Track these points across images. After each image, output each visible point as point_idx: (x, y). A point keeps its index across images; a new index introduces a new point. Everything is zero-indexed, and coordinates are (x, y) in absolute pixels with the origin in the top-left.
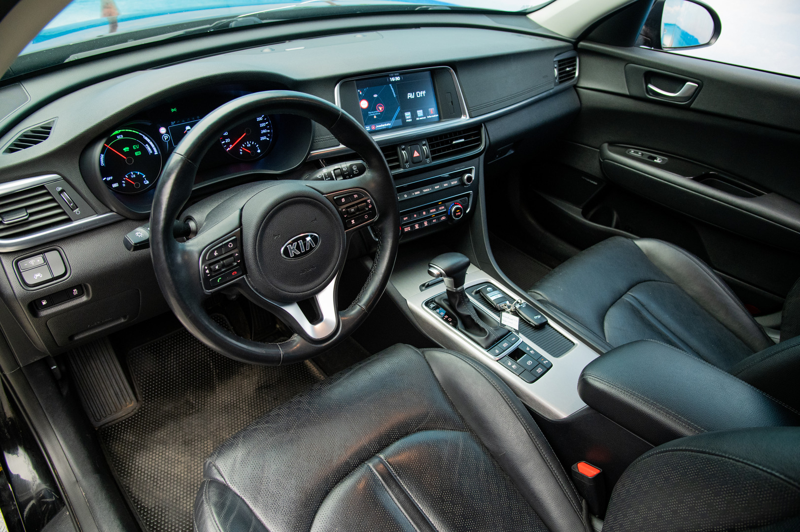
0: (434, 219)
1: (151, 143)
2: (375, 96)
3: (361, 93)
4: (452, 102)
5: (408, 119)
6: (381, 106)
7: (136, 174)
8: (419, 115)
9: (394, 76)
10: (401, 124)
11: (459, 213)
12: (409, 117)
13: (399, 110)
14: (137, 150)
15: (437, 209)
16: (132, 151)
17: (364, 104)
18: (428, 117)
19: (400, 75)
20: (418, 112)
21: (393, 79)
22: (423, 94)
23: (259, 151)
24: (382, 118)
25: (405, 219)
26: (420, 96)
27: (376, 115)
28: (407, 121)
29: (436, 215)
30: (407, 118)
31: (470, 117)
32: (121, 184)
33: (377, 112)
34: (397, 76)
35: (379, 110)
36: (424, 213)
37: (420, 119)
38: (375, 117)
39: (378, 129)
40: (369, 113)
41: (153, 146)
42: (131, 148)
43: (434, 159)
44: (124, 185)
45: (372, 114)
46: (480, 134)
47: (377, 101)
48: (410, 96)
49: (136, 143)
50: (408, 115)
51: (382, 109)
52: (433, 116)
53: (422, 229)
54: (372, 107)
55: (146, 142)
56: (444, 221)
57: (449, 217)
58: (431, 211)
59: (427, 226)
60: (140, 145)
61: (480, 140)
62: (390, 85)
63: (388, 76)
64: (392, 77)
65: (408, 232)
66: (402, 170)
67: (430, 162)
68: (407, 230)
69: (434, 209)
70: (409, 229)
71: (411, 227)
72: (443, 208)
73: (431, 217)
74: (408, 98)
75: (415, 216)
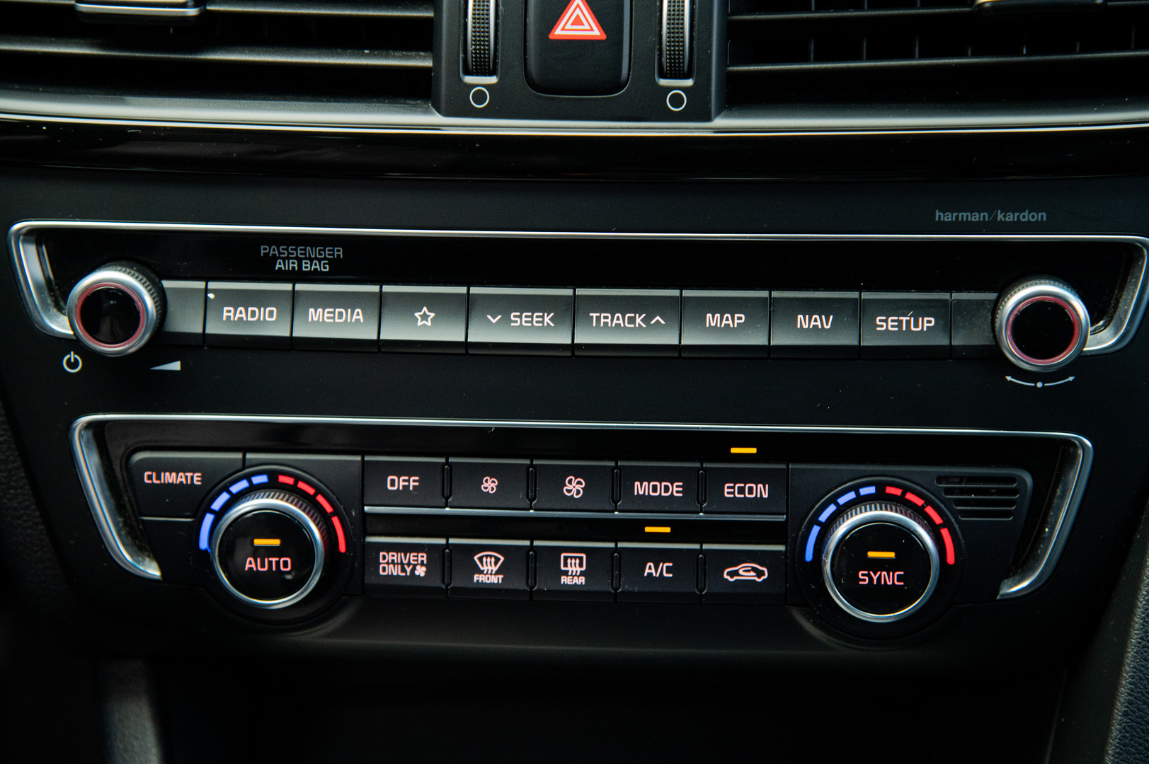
0: (658, 557)
11: (890, 579)
15: (702, 488)
25: (397, 483)
29: (681, 531)
43: (738, 94)
53: (530, 607)
56: (746, 595)
57: (800, 581)
58: (641, 488)
65: (404, 590)
66: (437, 119)
67: (699, 112)
68: (396, 571)
69: (671, 476)
70: (421, 571)
71: (439, 558)
72: (762, 491)
73: (634, 530)
75: (490, 485)
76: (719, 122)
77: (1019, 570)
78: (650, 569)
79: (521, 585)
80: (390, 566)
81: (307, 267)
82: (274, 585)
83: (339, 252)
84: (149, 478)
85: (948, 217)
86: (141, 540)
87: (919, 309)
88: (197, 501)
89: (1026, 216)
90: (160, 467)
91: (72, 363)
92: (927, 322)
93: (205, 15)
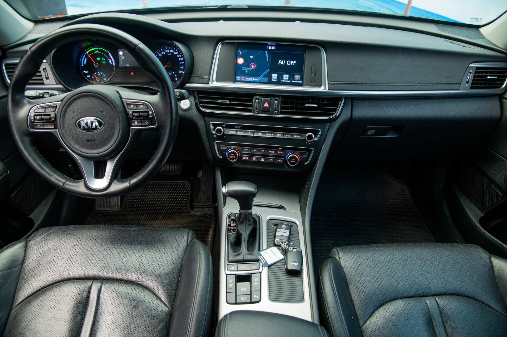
0: (271, 159)
1: (113, 59)
2: (251, 57)
3: (240, 53)
4: (315, 73)
5: (274, 79)
6: (253, 65)
7: (101, 74)
8: (284, 78)
9: (271, 46)
10: (267, 81)
11: (294, 162)
12: (275, 78)
13: (268, 70)
14: (104, 61)
15: (276, 152)
16: (101, 60)
17: (241, 61)
18: (292, 81)
19: (276, 46)
20: (284, 75)
21: (270, 48)
22: (293, 63)
23: (176, 79)
24: (250, 74)
25: (246, 150)
26: (290, 64)
27: (247, 71)
28: (273, 80)
29: (274, 156)
30: (274, 78)
31: (328, 89)
32: (91, 77)
33: (249, 68)
34: (274, 46)
35: (252, 67)
36: (263, 151)
37: (285, 81)
38: (247, 72)
39: (246, 81)
40: (243, 68)
41: (113, 60)
42: (101, 59)
43: (282, 113)
44: (93, 78)
45: (245, 69)
46: (337, 105)
47: (252, 61)
48: (281, 63)
49: (104, 57)
50: (275, 76)
51: (254, 67)
52: (297, 82)
53: (258, 163)
54: (246, 64)
55: (110, 58)
56: (280, 163)
57: (285, 162)
58: (270, 152)
59: (262, 162)
60: (106, 58)
61: (335, 110)
62: (266, 52)
63: (267, 45)
64: (269, 46)
66: (252, 114)
67: (278, 114)
68: (245, 159)
69: (273, 151)
70: (247, 159)
71: (250, 158)
72: (282, 152)
73: (269, 156)
74: (279, 64)
75: (255, 150)
76: (280, 115)
77: (306, 161)
78: (270, 160)
79: (257, 161)
80: (244, 158)
81: (238, 128)
82: (233, 159)
83: (241, 126)
84: (221, 148)
85: (301, 126)
86: (220, 154)
87: (298, 135)
88: (226, 151)
89: (309, 127)
90: (223, 147)
91: (215, 136)
92: (299, 136)
93: (230, 103)
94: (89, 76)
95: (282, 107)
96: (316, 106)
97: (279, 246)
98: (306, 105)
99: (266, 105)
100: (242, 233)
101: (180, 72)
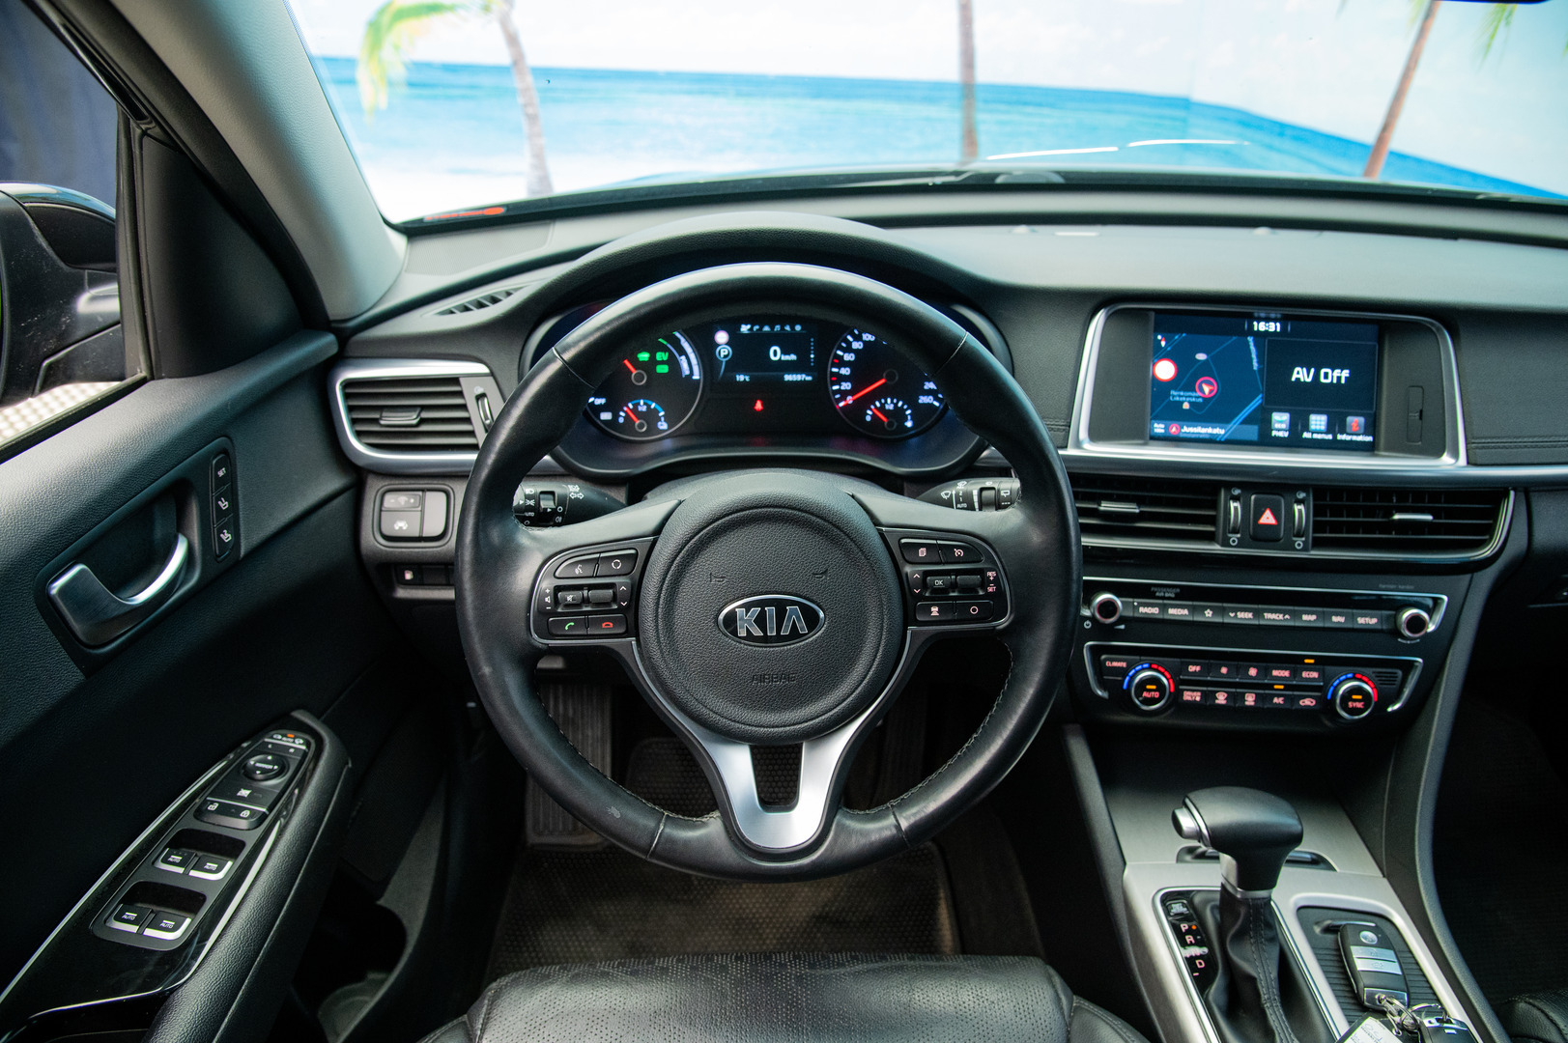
0: (1279, 696)
1: (692, 356)
2: (1201, 357)
3: (1163, 344)
4: (1421, 412)
5: (1279, 430)
6: (1209, 384)
7: (649, 406)
8: (1313, 427)
9: (1267, 320)
10: (1254, 437)
11: (1359, 705)
12: (1284, 426)
13: (1257, 401)
14: (662, 362)
15: (1295, 674)
16: (653, 362)
17: (1165, 370)
18: (1340, 437)
19: (1283, 320)
20: (1313, 417)
21: (1262, 327)
22: (1339, 378)
23: (909, 424)
24: (1203, 413)
25: (1192, 669)
26: (1329, 381)
27: (1190, 402)
28: (1274, 433)
29: (1287, 687)
30: (1277, 426)
31: (1468, 463)
32: (616, 416)
33: (1194, 394)
34: (1275, 320)
35: (1202, 391)
36: (1253, 672)
37: (1315, 436)
38: (1186, 406)
39: (1185, 435)
40: (1173, 392)
41: (694, 361)
42: (653, 357)
43: (1318, 543)
44: (621, 420)
45: (1180, 396)
46: (1494, 514)
47: (1204, 370)
48: (1300, 376)
49: (664, 349)
50: (1280, 421)
51: (1211, 391)
52: (1355, 438)
53: (1235, 709)
54: (1186, 378)
55: (682, 352)
56: (1307, 709)
57: (1326, 706)
58: (1275, 673)
59: (1251, 707)
60: (671, 355)
61: (1490, 530)
62: (1250, 339)
63: (1251, 318)
64: (1259, 320)
65: (1192, 704)
66: (1218, 547)
67: (1305, 549)
68: (1189, 698)
69: (1286, 669)
70: (1198, 699)
71: (1204, 695)
72: (1315, 675)
73: (1270, 687)
74: (1293, 379)
76: (1313, 552)
77: (1393, 703)
78: (1276, 700)
79: (1232, 704)
80: (1188, 696)
81: (1167, 595)
82: (1154, 701)
83: (1178, 590)
84: (1108, 664)
85: (1384, 586)
86: (1103, 685)
88: (1123, 672)
89: (1408, 587)
90: (1112, 660)
91: (1087, 625)
93: (1141, 512)
94: (606, 416)
95: (1318, 527)
96: (1429, 517)
97: (1380, 1013)
98: (1397, 517)
99: (1267, 518)
100: (1255, 974)
101: (924, 400)
